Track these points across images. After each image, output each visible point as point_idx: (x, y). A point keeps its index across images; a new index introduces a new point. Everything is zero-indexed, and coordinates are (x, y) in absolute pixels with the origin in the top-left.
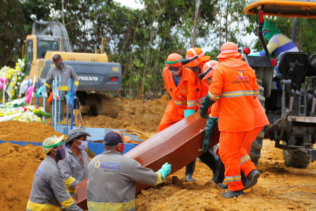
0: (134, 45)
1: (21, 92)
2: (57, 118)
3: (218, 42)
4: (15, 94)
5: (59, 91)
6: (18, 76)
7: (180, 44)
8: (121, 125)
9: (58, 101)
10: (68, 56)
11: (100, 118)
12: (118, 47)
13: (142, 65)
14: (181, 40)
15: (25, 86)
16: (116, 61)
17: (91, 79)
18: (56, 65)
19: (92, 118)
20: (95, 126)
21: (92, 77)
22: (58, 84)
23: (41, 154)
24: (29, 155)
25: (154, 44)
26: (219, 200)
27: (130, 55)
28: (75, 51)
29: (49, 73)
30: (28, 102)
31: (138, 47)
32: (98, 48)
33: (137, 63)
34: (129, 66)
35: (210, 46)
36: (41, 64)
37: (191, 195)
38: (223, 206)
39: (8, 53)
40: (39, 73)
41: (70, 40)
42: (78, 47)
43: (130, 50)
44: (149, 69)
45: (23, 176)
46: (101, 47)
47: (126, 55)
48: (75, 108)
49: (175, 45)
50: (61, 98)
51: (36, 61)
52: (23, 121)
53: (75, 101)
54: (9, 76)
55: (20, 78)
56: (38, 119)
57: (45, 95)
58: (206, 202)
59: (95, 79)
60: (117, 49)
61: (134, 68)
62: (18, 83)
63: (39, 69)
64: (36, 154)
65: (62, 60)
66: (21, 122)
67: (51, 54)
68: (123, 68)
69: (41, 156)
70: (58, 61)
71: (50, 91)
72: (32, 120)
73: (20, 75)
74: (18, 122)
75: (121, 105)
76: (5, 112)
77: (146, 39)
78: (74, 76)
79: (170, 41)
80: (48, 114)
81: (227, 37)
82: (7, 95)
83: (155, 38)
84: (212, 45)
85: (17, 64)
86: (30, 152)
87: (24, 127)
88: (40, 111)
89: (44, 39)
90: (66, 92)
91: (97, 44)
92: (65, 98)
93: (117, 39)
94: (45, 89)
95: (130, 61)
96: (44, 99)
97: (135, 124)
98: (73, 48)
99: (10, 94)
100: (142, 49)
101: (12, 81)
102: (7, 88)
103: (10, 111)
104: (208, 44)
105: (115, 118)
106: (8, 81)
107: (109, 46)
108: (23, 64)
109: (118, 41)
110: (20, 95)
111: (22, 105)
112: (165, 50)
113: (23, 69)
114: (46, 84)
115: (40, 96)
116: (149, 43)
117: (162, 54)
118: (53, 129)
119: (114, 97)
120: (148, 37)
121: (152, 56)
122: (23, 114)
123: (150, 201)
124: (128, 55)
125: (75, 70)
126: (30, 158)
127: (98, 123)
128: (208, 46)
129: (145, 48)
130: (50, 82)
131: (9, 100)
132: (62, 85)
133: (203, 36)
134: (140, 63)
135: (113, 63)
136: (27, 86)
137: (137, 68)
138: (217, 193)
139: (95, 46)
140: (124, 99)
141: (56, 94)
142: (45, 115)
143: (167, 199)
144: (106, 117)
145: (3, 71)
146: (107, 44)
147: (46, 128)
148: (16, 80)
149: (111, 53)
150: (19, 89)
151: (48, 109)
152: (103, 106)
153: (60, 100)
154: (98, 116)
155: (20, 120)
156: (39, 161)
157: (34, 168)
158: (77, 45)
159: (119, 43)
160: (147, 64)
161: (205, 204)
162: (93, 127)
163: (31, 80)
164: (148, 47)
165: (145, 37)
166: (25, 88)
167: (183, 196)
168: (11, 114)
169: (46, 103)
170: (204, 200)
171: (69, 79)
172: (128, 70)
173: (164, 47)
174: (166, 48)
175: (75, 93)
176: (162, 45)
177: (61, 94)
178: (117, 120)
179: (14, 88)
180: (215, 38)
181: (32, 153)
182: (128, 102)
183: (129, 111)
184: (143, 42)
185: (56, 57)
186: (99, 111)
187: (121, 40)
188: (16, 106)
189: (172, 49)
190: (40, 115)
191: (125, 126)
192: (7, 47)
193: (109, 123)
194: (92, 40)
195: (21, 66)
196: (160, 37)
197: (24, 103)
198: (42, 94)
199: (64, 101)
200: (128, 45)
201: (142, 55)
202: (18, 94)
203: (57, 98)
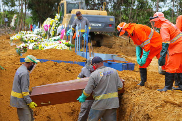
0: (122, 6)
1: (58, 32)
2: (78, 48)
3: (172, 5)
4: (54, 34)
5: (80, 32)
6: (56, 23)
7: (150, 6)
8: (114, 52)
9: (79, 38)
10: (84, 12)
11: (102, 48)
12: (113, 7)
13: (127, 18)
14: (150, 3)
15: (60, 29)
16: (112, 15)
17: (97, 25)
18: (78, 17)
19: (98, 48)
20: (99, 52)
21: (98, 24)
22: (79, 28)
23: (69, 68)
24: (62, 68)
25: (134, 6)
26: (172, 96)
27: (120, 12)
28: (88, 9)
29: (74, 22)
30: (61, 38)
31: (124, 7)
32: (102, 7)
33: (124, 17)
34: (119, 18)
35: (167, 7)
36: (69, 17)
37: (156, 93)
38: (175, 100)
39: (50, 10)
40: (68, 22)
41: (85, 3)
42: (90, 7)
43: (120, 9)
44: (131, 20)
45: (59, 80)
46: (103, 7)
47: (118, 12)
48: (89, 42)
49: (147, 6)
50: (81, 36)
51: (66, 15)
52: (59, 49)
53: (89, 38)
54: (51, 23)
55: (57, 25)
56: (67, 48)
57: (71, 34)
58: (164, 97)
59: (99, 25)
60: (112, 8)
61: (122, 20)
62: (56, 28)
63: (68, 20)
64: (67, 68)
65: (81, 14)
66: (58, 50)
67: (75, 11)
68: (116, 20)
69: (69, 69)
70: (79, 15)
71: (74, 32)
72: (64, 49)
73: (57, 23)
74: (56, 50)
75: (114, 41)
76: (49, 44)
77: (130, 3)
78: (88, 24)
79: (144, 4)
80: (73, 45)
81: (178, 2)
82: (50, 34)
83: (135, 2)
84: (168, 7)
85: (55, 16)
86: (63, 66)
87: (59, 52)
88: (69, 44)
89: (71, 3)
90: (83, 33)
91: (101, 6)
92: (82, 36)
93: (113, 3)
94: (71, 31)
95: (120, 15)
96: (71, 37)
97: (123, 52)
98: (87, 7)
99: (52, 34)
100: (127, 9)
101: (53, 26)
102: (50, 30)
103: (52, 43)
104: (166, 6)
105: (111, 48)
106: (50, 26)
107: (108, 7)
108: (59, 17)
109: (113, 4)
110: (57, 34)
111: (58, 40)
112: (140, 10)
113: (59, 20)
114: (72, 28)
115: (69, 35)
116: (131, 5)
117: (139, 12)
118: (76, 54)
119: (110, 36)
120: (130, 1)
121: (133, 13)
122: (59, 45)
123: (132, 96)
124: (119, 12)
125: (89, 20)
126: (63, 70)
127: (101, 51)
128: (166, 7)
129: (128, 8)
130: (74, 27)
131: (51, 37)
132: (81, 29)
133: (163, 1)
134: (126, 17)
135: (110, 16)
136: (61, 29)
137: (124, 20)
138: (171, 92)
139: (100, 6)
140: (116, 37)
141: (78, 34)
142: (71, 46)
143: (142, 95)
144: (106, 47)
145: (48, 21)
146: (107, 6)
147: (72, 53)
148: (55, 26)
149: (109, 11)
150: (56, 31)
151: (73, 43)
152: (104, 40)
153: (80, 37)
154: (101, 47)
155: (57, 48)
156: (69, 72)
157: (65, 75)
158: (89, 6)
159: (113, 5)
160: (129, 17)
161: (164, 98)
162: (98, 53)
163: (63, 26)
164: (130, 8)
165: (129, 1)
166: (60, 30)
167: (151, 94)
168: (52, 45)
169: (72, 39)
170: (163, 96)
171: (86, 26)
172: (118, 20)
173: (140, 8)
174: (141, 8)
175: (89, 33)
176: (139, 6)
177: (80, 34)
178: (112, 49)
179: (54, 30)
180: (170, 3)
181: (64, 67)
182: (119, 39)
183: (118, 44)
184: (128, 5)
185: (78, 13)
186: (102, 44)
187: (115, 3)
188: (55, 40)
189: (145, 8)
190: (68, 46)
191: (117, 53)
192: (50, 7)
193: (107, 51)
194: (98, 3)
195: (58, 18)
196: (138, 2)
197: (60, 38)
198: (70, 34)
199: (82, 38)
200: (119, 6)
201: (127, 12)
202: (56, 34)
203: (78, 36)
